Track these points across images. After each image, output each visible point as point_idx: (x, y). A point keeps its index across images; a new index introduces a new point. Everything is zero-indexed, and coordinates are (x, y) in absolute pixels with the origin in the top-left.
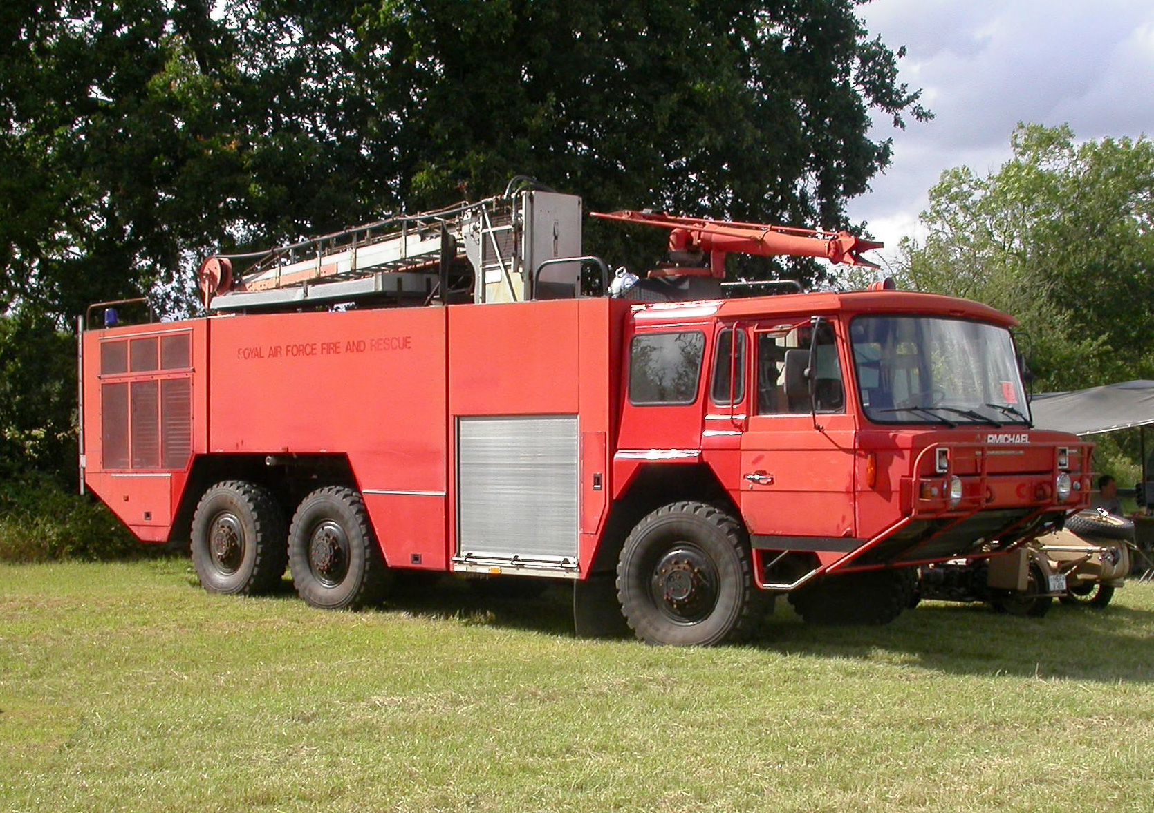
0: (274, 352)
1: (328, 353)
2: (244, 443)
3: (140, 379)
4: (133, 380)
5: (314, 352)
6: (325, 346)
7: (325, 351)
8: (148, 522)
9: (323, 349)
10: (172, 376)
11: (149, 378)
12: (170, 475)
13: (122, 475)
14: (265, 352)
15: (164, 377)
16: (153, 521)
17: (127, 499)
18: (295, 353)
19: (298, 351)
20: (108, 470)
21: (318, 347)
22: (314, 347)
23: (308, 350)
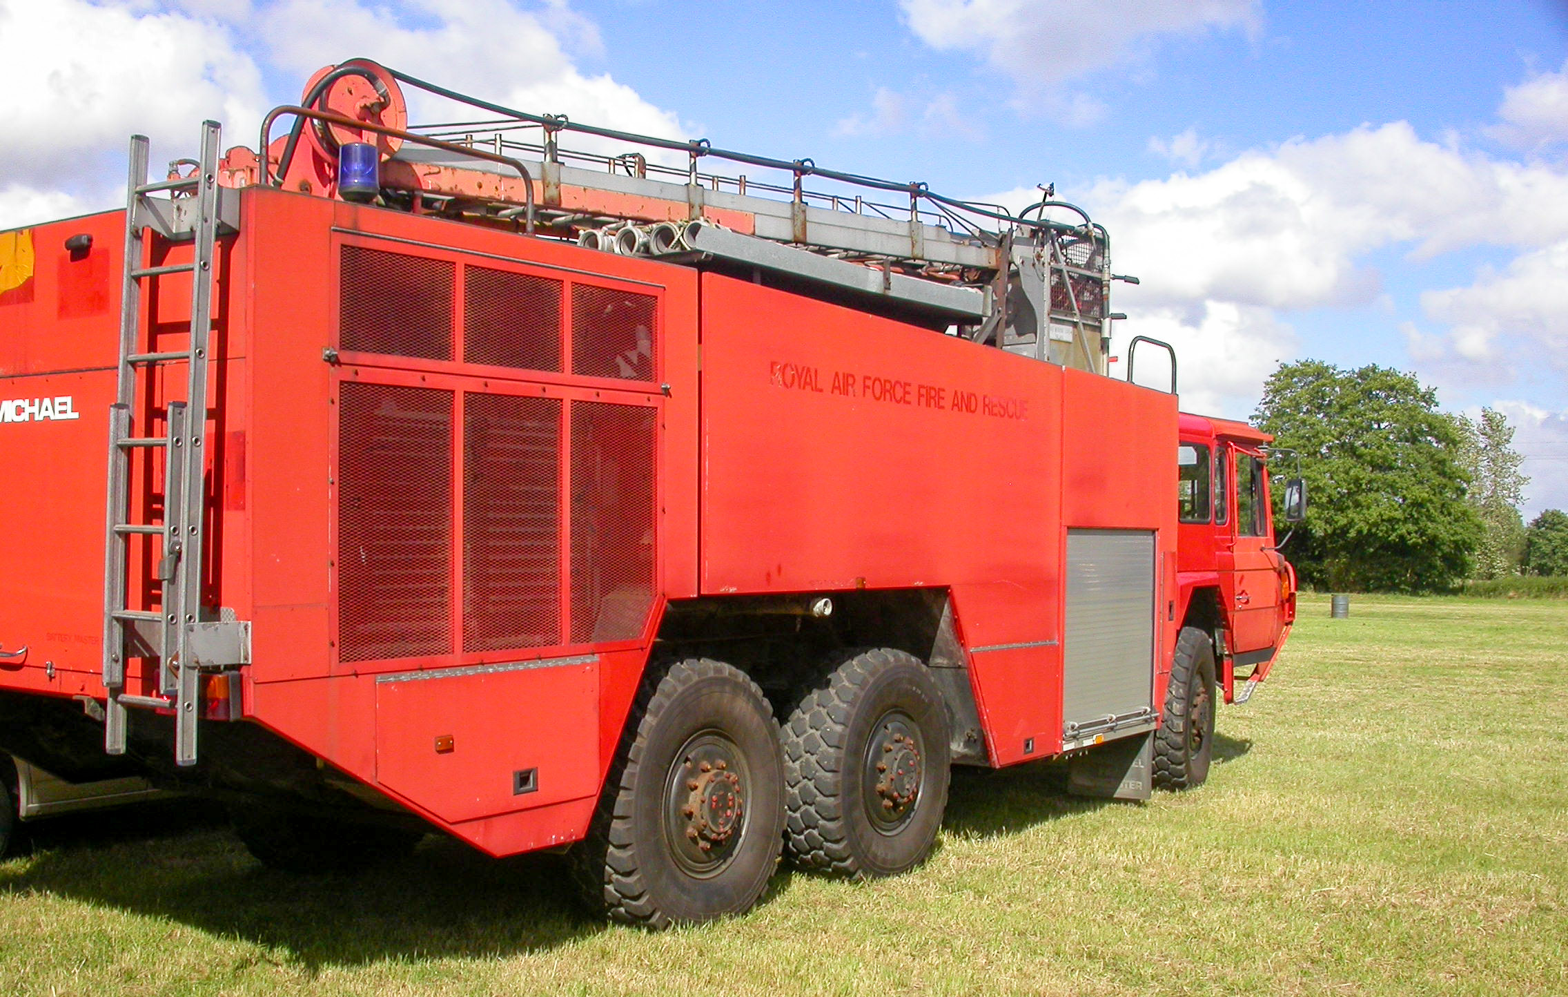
0: (843, 384)
1: (928, 404)
2: (783, 570)
3: (495, 387)
4: (475, 386)
5: (908, 398)
6: (923, 391)
7: (923, 400)
8: (525, 800)
9: (920, 395)
10: (605, 397)
11: (535, 390)
12: (596, 658)
13: (425, 676)
14: (825, 381)
15: (579, 395)
16: (545, 790)
17: (446, 748)
18: (878, 393)
19: (884, 391)
20: (360, 666)
21: (914, 390)
22: (908, 389)
23: (899, 392)
